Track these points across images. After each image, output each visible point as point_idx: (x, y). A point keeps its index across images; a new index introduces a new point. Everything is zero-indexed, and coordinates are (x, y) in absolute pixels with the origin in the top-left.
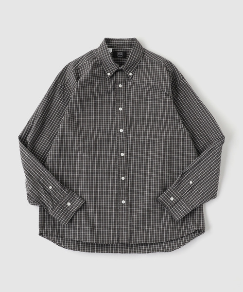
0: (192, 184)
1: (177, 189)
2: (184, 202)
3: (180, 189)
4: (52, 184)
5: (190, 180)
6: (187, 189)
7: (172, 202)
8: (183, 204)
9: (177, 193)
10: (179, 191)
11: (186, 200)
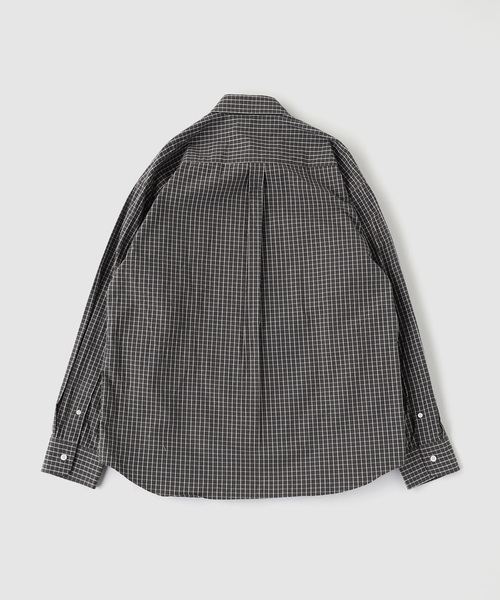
0: (82, 415)
1: (63, 436)
2: (88, 450)
3: (68, 434)
4: (427, 411)
5: (75, 408)
6: (79, 427)
7: (67, 461)
8: (86, 454)
9: (66, 443)
10: (66, 438)
11: (87, 445)
